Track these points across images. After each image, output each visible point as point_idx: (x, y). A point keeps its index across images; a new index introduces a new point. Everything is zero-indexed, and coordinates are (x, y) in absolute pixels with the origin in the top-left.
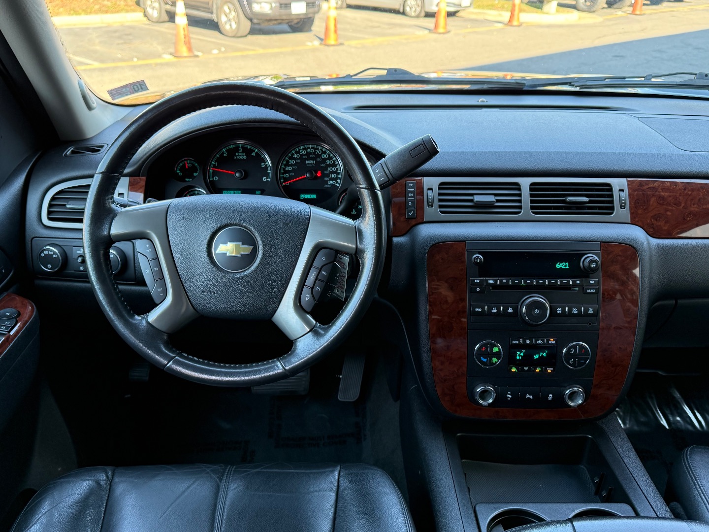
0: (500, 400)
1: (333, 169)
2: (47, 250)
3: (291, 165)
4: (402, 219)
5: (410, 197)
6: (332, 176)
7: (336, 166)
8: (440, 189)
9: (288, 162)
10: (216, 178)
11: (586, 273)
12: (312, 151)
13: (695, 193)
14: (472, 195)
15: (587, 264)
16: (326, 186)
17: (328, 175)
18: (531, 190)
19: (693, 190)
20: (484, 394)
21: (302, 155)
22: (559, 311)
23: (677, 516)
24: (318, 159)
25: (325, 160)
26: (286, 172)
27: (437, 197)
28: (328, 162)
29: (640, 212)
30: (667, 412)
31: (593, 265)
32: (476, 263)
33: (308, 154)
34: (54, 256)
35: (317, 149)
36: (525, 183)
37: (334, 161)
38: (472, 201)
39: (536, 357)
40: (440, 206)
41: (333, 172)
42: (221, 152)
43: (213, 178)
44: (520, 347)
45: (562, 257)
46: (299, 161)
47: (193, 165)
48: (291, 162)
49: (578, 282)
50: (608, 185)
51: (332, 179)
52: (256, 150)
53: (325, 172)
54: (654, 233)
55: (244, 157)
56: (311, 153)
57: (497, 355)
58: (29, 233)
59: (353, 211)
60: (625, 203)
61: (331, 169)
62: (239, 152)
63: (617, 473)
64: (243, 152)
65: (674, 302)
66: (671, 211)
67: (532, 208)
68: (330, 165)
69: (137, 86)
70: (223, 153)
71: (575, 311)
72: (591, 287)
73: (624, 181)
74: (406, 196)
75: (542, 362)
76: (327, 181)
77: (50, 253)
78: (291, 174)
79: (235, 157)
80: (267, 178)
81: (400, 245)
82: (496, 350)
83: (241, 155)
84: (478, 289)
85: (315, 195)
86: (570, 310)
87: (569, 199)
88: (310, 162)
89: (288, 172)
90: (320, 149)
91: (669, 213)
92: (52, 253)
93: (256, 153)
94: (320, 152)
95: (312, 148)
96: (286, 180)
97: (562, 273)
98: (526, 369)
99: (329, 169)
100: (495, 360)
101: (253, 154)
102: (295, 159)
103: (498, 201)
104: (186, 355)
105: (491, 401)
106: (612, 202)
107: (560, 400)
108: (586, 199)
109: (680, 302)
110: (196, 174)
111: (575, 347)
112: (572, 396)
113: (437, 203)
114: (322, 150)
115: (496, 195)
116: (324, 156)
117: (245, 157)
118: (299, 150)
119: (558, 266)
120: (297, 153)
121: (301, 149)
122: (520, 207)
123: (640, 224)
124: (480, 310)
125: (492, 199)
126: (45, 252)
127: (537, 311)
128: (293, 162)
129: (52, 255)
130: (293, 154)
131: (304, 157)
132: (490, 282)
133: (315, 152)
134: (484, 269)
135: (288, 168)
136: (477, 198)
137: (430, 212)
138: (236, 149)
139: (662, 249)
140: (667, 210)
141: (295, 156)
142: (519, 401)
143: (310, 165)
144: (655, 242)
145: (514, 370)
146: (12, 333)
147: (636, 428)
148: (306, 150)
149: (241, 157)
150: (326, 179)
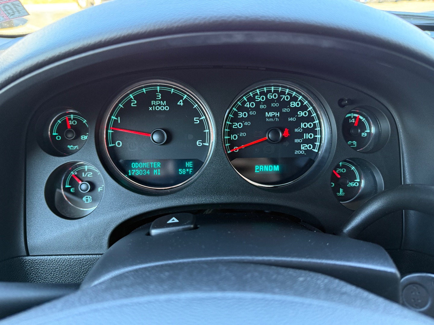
1: (308, 125)
3: (242, 120)
6: (307, 136)
7: (312, 120)
9: (236, 114)
10: (119, 144)
12: (275, 96)
16: (297, 152)
17: (300, 135)
21: (259, 104)
24: (285, 110)
25: (295, 110)
26: (234, 132)
28: (301, 114)
33: (268, 102)
35: (283, 93)
37: (309, 112)
41: (307, 130)
42: (125, 100)
43: (114, 142)
46: (253, 113)
47: (79, 122)
48: (241, 115)
51: (307, 141)
52: (185, 96)
53: (296, 130)
55: (165, 108)
56: (273, 101)
59: (339, 192)
61: (305, 125)
62: (156, 100)
64: (162, 100)
68: (303, 119)
69: (8, 6)
70: (130, 101)
76: (299, 144)
78: (242, 134)
79: (151, 109)
80: (204, 141)
83: (159, 105)
85: (278, 166)
88: (271, 114)
89: (237, 131)
90: (288, 94)
93: (185, 101)
94: (287, 98)
95: (275, 92)
96: (233, 144)
99: (302, 125)
101: (181, 103)
102: (247, 110)
110: (86, 137)
114: (291, 95)
116: (294, 104)
117: (167, 108)
118: (254, 95)
120: (250, 99)
121: (257, 94)
128: (245, 115)
130: (245, 102)
131: (262, 107)
133: (280, 98)
135: (236, 125)
138: (152, 95)
141: (247, 105)
143: (271, 120)
148: (266, 95)
149: (160, 108)
150: (296, 141)
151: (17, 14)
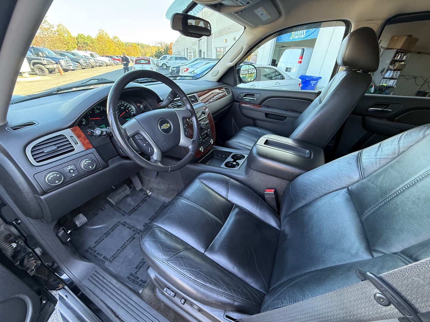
0: (204, 149)
6: (131, 110)
10: (93, 122)
14: (176, 104)
24: (124, 106)
25: (126, 106)
28: (128, 106)
34: (58, 176)
38: (177, 105)
39: (205, 136)
49: (205, 117)
50: (194, 95)
51: (132, 112)
52: (102, 108)
53: (129, 110)
60: (199, 99)
64: (97, 110)
71: (207, 123)
73: (196, 94)
76: (131, 113)
77: (54, 175)
79: (95, 112)
88: (122, 108)
90: (123, 103)
92: (56, 175)
93: (102, 109)
95: (120, 103)
99: (129, 108)
100: (201, 140)
107: (210, 143)
108: (194, 99)
111: (209, 131)
112: (212, 142)
115: (180, 102)
116: (125, 105)
117: (99, 112)
126: (51, 176)
127: (203, 125)
129: (56, 176)
131: (119, 106)
142: (206, 147)
145: (204, 141)
150: (130, 112)
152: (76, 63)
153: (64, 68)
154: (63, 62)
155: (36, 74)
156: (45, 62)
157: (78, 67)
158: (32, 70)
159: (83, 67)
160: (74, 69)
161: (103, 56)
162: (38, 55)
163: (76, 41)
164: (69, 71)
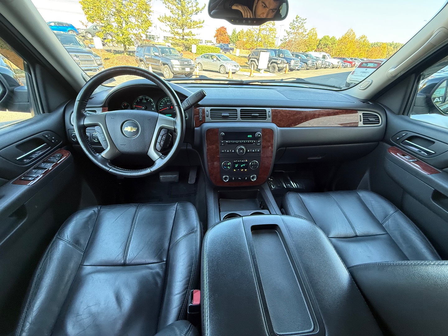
0: (231, 180)
2: (73, 133)
3: (162, 104)
4: (198, 121)
5: (201, 114)
8: (210, 111)
9: (161, 103)
11: (257, 138)
13: (292, 113)
15: (257, 135)
18: (241, 111)
19: (291, 112)
20: (226, 178)
21: (166, 101)
22: (249, 151)
23: (283, 213)
24: (171, 102)
26: (160, 107)
27: (210, 114)
29: (275, 119)
30: (286, 183)
31: (259, 136)
32: (222, 136)
33: (168, 100)
36: (239, 109)
38: (221, 115)
39: (242, 166)
40: (211, 117)
42: (137, 100)
43: (135, 109)
44: (236, 163)
45: (250, 133)
46: (165, 103)
47: (128, 104)
48: (162, 103)
49: (254, 141)
50: (265, 110)
54: (279, 126)
57: (229, 166)
58: (67, 128)
60: (270, 116)
63: (266, 201)
65: (285, 148)
66: (285, 118)
67: (241, 117)
70: (138, 100)
71: (253, 151)
72: (259, 143)
73: (270, 109)
74: (199, 114)
75: (244, 168)
79: (142, 102)
80: (154, 109)
81: (197, 130)
82: (229, 164)
83: (144, 101)
84: (223, 144)
85: (171, 115)
86: (252, 151)
87: (253, 114)
88: (168, 103)
89: (161, 107)
91: (284, 119)
96: (160, 109)
97: (250, 139)
98: (238, 170)
100: (228, 167)
101: (149, 100)
102: (163, 102)
103: (230, 115)
104: (116, 167)
105: (227, 180)
106: (266, 116)
107: (249, 179)
108: (258, 115)
109: (287, 148)
111: (253, 162)
112: (253, 178)
113: (210, 116)
115: (229, 113)
117: (146, 102)
118: (165, 99)
119: (248, 136)
122: (237, 117)
123: (275, 123)
124: (223, 151)
125: (228, 114)
126: (73, 134)
127: (241, 151)
132: (226, 142)
133: (170, 100)
134: (225, 138)
136: (223, 114)
137: (207, 119)
138: (142, 99)
139: (281, 131)
140: (283, 118)
141: (163, 101)
142: (236, 180)
144: (279, 128)
145: (235, 170)
146: (58, 162)
147: (277, 188)
151: (113, 81)
152: (304, 64)
153: (291, 67)
154: (292, 62)
155: (269, 71)
156: (279, 62)
157: (304, 67)
158: (268, 67)
159: (308, 68)
160: (299, 69)
161: (335, 58)
162: (279, 56)
163: (318, 42)
164: (294, 71)
